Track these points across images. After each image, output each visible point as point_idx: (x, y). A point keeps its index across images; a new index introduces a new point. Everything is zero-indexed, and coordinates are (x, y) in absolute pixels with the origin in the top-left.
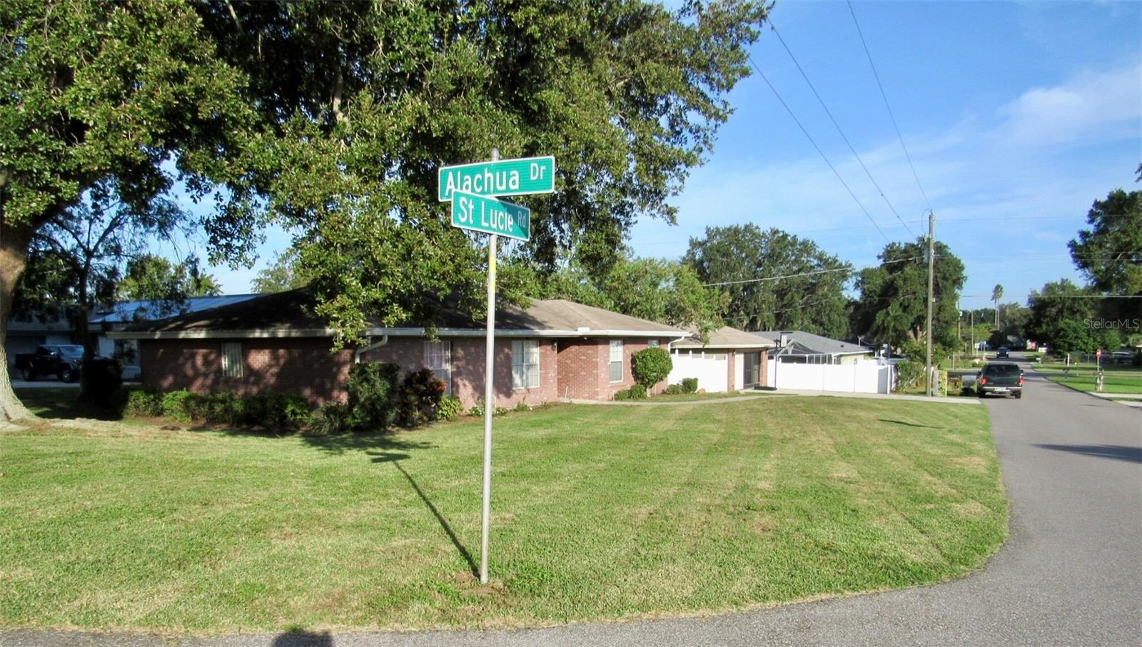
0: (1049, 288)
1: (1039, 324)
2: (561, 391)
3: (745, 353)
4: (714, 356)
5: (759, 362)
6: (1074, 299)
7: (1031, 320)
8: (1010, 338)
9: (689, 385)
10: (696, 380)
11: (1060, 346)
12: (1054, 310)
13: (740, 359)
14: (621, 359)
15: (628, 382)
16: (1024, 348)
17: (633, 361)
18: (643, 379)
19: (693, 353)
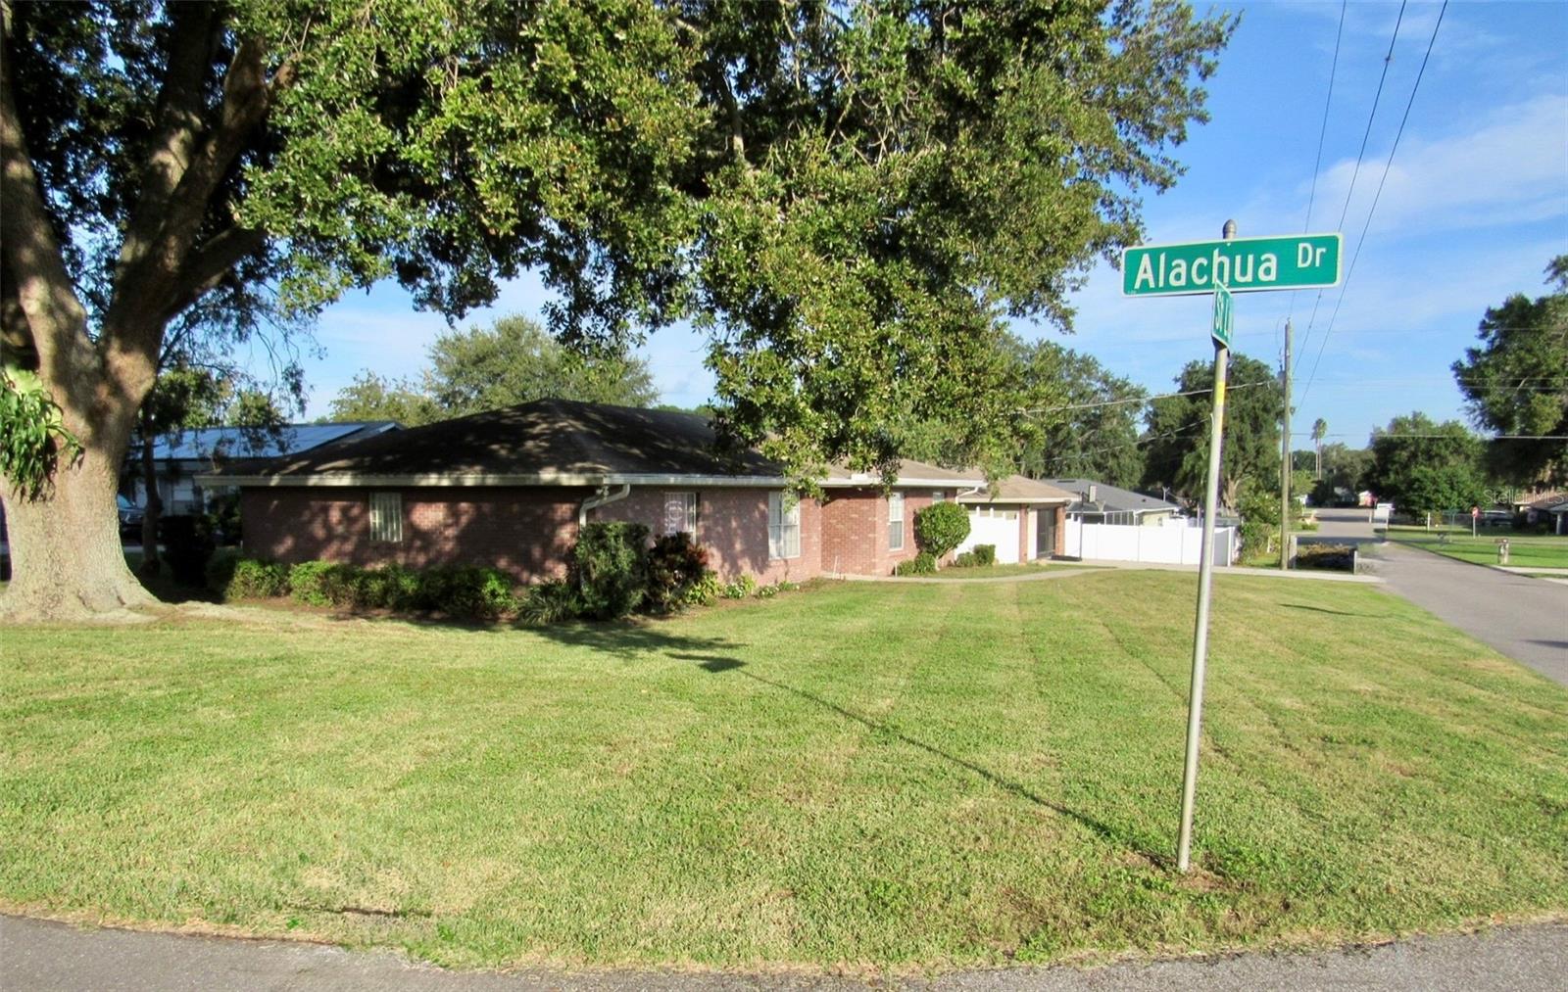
0: (1397, 424)
1: (1385, 472)
2: (826, 564)
3: (1039, 510)
4: (1004, 513)
5: (1055, 521)
6: (1431, 440)
7: (1374, 466)
8: (1338, 491)
9: (984, 555)
10: (992, 547)
11: (1414, 503)
12: (1405, 454)
13: (1033, 516)
14: (900, 518)
15: (909, 551)
16: (1355, 505)
17: (917, 520)
18: (929, 545)
19: (981, 509)
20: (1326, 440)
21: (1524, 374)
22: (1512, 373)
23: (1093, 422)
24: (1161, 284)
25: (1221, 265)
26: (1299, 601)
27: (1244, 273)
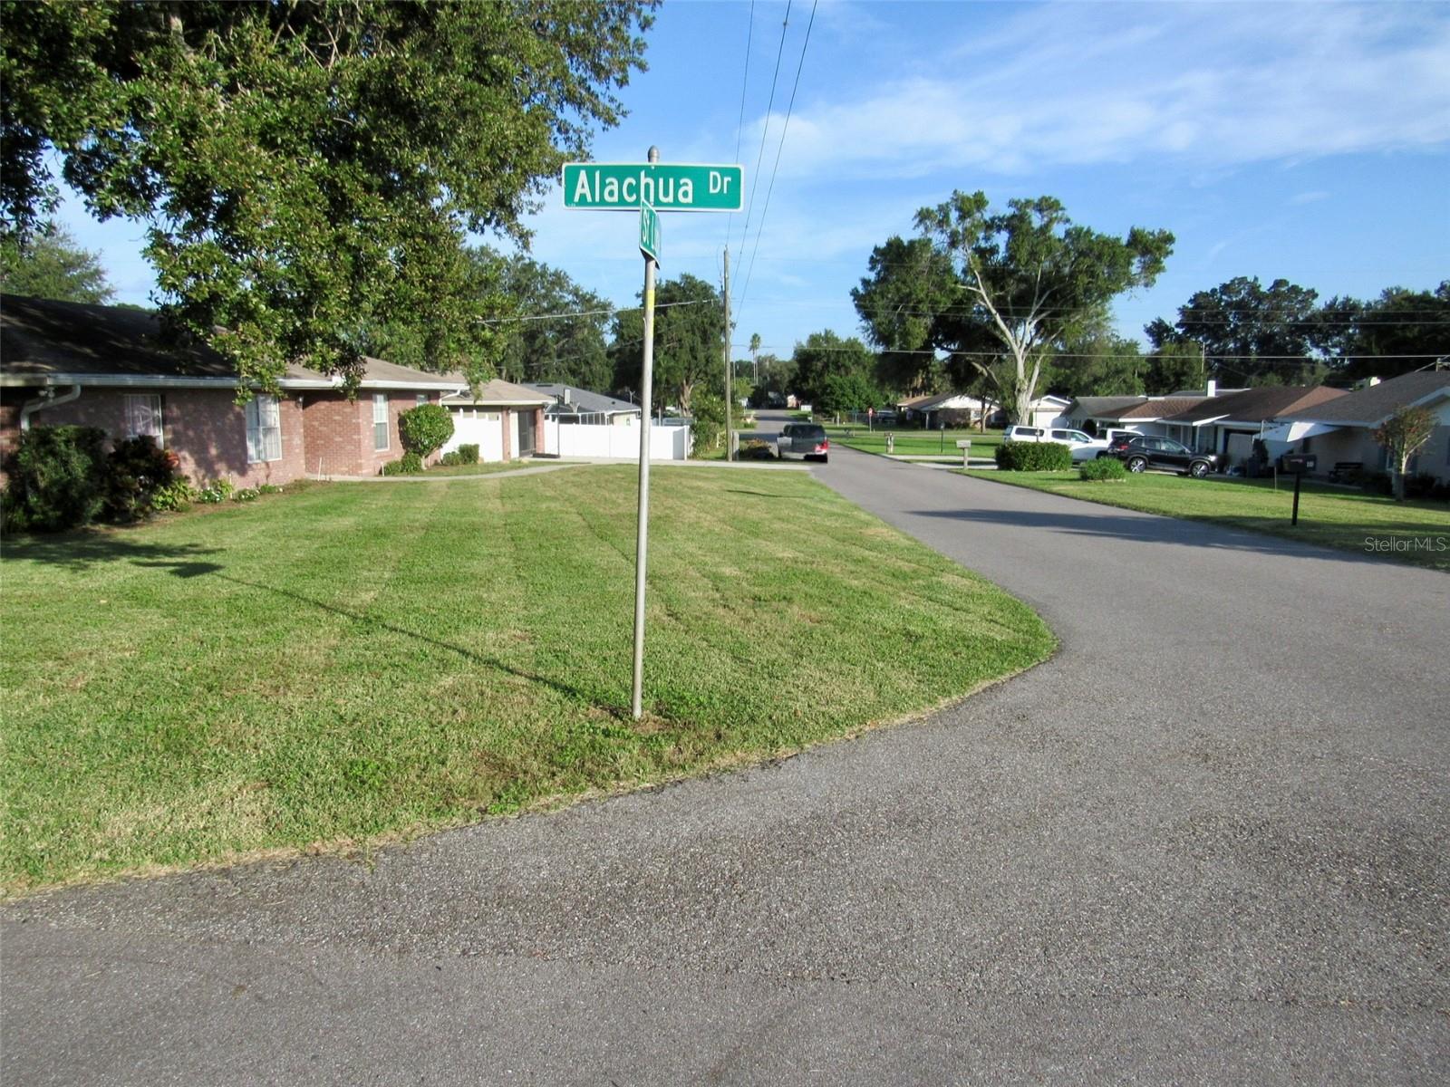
0: (814, 339)
1: (805, 379)
2: (311, 466)
3: (519, 412)
4: (487, 415)
5: (534, 422)
6: (838, 352)
7: (797, 374)
8: (771, 395)
9: (469, 454)
10: (476, 447)
11: (827, 404)
12: (820, 365)
13: (514, 417)
14: (385, 420)
15: (397, 453)
16: (783, 406)
17: (402, 422)
18: (415, 446)
19: (464, 411)
20: (762, 352)
21: (901, 301)
22: (892, 300)
23: (567, 331)
24: (597, 199)
25: (647, 185)
26: (740, 487)
27: (666, 194)
